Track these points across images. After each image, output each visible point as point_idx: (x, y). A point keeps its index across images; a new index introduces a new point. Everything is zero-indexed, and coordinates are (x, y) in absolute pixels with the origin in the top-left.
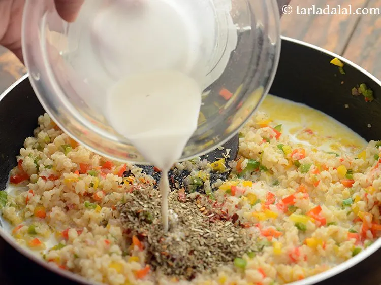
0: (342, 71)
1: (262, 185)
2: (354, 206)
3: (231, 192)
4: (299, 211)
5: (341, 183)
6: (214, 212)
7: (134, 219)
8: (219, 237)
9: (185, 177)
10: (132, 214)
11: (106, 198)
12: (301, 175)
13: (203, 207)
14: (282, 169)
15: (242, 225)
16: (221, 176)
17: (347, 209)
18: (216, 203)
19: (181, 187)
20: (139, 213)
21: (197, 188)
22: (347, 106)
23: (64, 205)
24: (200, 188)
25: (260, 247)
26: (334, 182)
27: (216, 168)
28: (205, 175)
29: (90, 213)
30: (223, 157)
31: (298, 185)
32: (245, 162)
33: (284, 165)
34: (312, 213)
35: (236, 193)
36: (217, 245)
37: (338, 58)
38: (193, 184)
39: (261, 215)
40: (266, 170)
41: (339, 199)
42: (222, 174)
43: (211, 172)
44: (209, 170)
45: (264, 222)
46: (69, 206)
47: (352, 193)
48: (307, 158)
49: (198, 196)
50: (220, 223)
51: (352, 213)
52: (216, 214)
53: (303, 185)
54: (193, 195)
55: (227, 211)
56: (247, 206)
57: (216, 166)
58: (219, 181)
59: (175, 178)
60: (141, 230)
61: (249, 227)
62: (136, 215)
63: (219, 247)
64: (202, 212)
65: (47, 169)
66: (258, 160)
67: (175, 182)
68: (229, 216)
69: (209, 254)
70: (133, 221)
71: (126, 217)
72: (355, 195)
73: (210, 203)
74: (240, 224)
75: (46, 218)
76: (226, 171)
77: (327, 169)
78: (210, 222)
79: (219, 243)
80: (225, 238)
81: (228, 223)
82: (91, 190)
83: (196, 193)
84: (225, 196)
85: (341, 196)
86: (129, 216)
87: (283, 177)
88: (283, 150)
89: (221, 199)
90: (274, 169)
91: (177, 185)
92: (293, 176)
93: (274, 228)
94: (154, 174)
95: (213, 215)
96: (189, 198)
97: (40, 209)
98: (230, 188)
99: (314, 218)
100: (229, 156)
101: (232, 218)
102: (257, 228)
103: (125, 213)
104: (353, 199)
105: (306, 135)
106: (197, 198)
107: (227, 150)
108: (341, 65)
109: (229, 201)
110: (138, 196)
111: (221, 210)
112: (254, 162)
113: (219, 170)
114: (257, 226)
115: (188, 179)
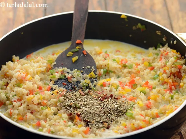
0: (126, 20)
1: (114, 79)
2: (161, 77)
3: (104, 85)
4: (139, 86)
5: (148, 69)
6: (101, 96)
7: (70, 108)
8: (110, 106)
9: (79, 84)
10: (68, 106)
11: (49, 103)
12: (130, 70)
13: (94, 95)
14: (119, 70)
15: (116, 98)
16: (95, 79)
17: (157, 80)
18: (99, 92)
19: (79, 89)
20: (71, 105)
21: (86, 88)
22: (131, 36)
23: (30, 111)
24: (88, 87)
25: (132, 105)
26: (145, 70)
27: (91, 77)
28: (88, 81)
29: (46, 111)
30: (92, 71)
31: (129, 75)
32: (102, 71)
33: (119, 68)
34: (145, 85)
35: (106, 85)
36: (111, 110)
37: (124, 14)
38: (84, 86)
39: (123, 92)
40: (112, 72)
41: (151, 77)
42: (95, 78)
43: (89, 79)
44: (88, 78)
45: (126, 94)
46: (33, 111)
47: (156, 72)
48: (129, 62)
49: (89, 91)
50: (106, 101)
51: (160, 81)
52: (102, 97)
53: (132, 74)
54: (87, 91)
55: (106, 94)
56: (114, 90)
57: (91, 75)
58: (95, 82)
59: (74, 86)
60: (76, 112)
61: (120, 98)
62: (70, 106)
63: (113, 111)
64: (95, 97)
65: (15, 97)
66: (107, 68)
67: (75, 87)
68: (108, 96)
69: (110, 115)
70: (70, 109)
71: (66, 108)
72: (158, 73)
73: (96, 92)
74: (115, 98)
75: (24, 120)
76: (96, 77)
77: (140, 65)
78: (102, 101)
79: (112, 109)
80: (114, 106)
81: (110, 100)
82: (40, 101)
83: (88, 90)
84: (101, 88)
85: (151, 75)
86: (67, 107)
87: (121, 73)
88: (116, 61)
89: (100, 90)
90: (116, 71)
91: (77, 89)
92: (126, 72)
93: (132, 96)
94: (64, 87)
95: (101, 98)
96: (85, 93)
97: (19, 117)
98: (102, 84)
99: (147, 87)
100: (94, 70)
101: (110, 97)
102: (125, 98)
103: (65, 107)
104: (158, 75)
105: (118, 53)
106: (89, 92)
107: (92, 67)
108: (126, 17)
109: (105, 90)
110: (66, 98)
111: (103, 94)
112: (105, 70)
113: (93, 77)
114: (124, 97)
115: (81, 84)
